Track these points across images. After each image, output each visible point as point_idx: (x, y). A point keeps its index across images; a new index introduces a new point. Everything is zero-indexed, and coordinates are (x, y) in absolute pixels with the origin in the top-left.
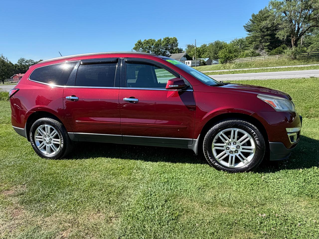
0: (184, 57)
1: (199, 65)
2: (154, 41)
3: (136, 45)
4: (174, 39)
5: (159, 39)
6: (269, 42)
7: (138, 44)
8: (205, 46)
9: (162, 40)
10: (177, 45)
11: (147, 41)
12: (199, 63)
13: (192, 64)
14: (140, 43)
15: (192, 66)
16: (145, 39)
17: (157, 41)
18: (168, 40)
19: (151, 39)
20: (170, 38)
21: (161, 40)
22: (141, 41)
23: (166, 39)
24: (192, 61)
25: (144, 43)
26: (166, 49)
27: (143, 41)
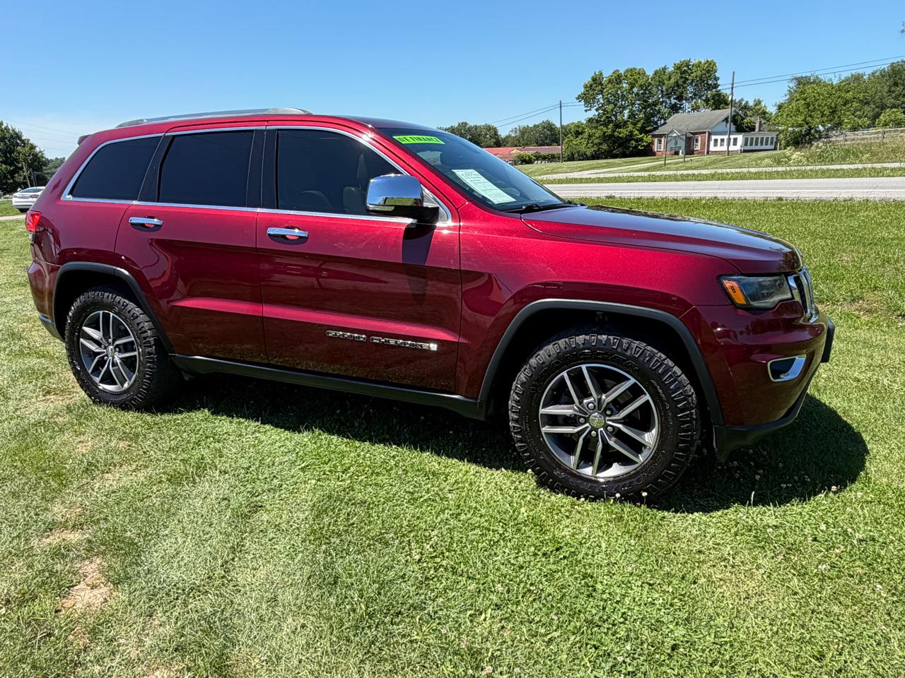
2: (642, 73)
3: (586, 87)
4: (706, 65)
5: (659, 67)
7: (591, 86)
8: (857, 78)
9: (671, 69)
10: (716, 86)
11: (619, 76)
12: (775, 140)
13: (746, 144)
14: (596, 80)
15: (745, 151)
16: (616, 69)
17: (650, 73)
18: (684, 69)
19: (631, 67)
20: (696, 62)
21: (664, 69)
22: (602, 74)
23: (680, 68)
24: (750, 135)
25: (610, 82)
26: (680, 98)
27: (607, 74)
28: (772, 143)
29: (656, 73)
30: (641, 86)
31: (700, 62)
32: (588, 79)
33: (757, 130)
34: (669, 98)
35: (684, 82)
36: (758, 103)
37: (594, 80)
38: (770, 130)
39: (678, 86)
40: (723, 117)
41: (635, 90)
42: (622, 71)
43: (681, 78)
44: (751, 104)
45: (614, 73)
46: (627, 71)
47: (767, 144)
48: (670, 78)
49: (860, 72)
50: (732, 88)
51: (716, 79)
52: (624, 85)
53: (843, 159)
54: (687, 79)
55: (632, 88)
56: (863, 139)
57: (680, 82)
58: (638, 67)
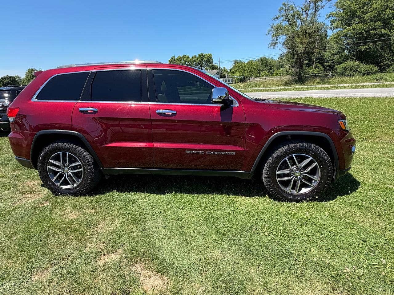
0: (217, 74)
1: (231, 83)
2: (188, 57)
3: (169, 61)
4: (209, 55)
5: (193, 55)
6: (307, 60)
7: (171, 61)
9: (197, 56)
10: (212, 62)
11: (181, 58)
16: (179, 55)
17: (191, 57)
18: (202, 56)
20: (205, 54)
21: (195, 56)
22: (174, 57)
23: (200, 56)
24: (225, 79)
25: (178, 60)
26: (201, 66)
27: (176, 57)
28: (231, 82)
29: (193, 57)
30: (188, 62)
31: (207, 54)
32: (170, 59)
33: (226, 77)
34: (198, 66)
35: (202, 61)
36: (225, 68)
37: (172, 59)
38: (230, 77)
39: (200, 62)
40: (216, 73)
41: (186, 63)
42: (181, 56)
43: (201, 59)
44: (223, 69)
45: (179, 57)
46: (183, 56)
47: (230, 82)
48: (197, 59)
49: (252, 59)
50: (219, 63)
51: (212, 60)
52: (183, 61)
53: (256, 87)
54: (203, 60)
55: (185, 62)
56: (259, 80)
57: (201, 60)
58: (187, 55)
